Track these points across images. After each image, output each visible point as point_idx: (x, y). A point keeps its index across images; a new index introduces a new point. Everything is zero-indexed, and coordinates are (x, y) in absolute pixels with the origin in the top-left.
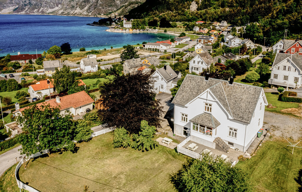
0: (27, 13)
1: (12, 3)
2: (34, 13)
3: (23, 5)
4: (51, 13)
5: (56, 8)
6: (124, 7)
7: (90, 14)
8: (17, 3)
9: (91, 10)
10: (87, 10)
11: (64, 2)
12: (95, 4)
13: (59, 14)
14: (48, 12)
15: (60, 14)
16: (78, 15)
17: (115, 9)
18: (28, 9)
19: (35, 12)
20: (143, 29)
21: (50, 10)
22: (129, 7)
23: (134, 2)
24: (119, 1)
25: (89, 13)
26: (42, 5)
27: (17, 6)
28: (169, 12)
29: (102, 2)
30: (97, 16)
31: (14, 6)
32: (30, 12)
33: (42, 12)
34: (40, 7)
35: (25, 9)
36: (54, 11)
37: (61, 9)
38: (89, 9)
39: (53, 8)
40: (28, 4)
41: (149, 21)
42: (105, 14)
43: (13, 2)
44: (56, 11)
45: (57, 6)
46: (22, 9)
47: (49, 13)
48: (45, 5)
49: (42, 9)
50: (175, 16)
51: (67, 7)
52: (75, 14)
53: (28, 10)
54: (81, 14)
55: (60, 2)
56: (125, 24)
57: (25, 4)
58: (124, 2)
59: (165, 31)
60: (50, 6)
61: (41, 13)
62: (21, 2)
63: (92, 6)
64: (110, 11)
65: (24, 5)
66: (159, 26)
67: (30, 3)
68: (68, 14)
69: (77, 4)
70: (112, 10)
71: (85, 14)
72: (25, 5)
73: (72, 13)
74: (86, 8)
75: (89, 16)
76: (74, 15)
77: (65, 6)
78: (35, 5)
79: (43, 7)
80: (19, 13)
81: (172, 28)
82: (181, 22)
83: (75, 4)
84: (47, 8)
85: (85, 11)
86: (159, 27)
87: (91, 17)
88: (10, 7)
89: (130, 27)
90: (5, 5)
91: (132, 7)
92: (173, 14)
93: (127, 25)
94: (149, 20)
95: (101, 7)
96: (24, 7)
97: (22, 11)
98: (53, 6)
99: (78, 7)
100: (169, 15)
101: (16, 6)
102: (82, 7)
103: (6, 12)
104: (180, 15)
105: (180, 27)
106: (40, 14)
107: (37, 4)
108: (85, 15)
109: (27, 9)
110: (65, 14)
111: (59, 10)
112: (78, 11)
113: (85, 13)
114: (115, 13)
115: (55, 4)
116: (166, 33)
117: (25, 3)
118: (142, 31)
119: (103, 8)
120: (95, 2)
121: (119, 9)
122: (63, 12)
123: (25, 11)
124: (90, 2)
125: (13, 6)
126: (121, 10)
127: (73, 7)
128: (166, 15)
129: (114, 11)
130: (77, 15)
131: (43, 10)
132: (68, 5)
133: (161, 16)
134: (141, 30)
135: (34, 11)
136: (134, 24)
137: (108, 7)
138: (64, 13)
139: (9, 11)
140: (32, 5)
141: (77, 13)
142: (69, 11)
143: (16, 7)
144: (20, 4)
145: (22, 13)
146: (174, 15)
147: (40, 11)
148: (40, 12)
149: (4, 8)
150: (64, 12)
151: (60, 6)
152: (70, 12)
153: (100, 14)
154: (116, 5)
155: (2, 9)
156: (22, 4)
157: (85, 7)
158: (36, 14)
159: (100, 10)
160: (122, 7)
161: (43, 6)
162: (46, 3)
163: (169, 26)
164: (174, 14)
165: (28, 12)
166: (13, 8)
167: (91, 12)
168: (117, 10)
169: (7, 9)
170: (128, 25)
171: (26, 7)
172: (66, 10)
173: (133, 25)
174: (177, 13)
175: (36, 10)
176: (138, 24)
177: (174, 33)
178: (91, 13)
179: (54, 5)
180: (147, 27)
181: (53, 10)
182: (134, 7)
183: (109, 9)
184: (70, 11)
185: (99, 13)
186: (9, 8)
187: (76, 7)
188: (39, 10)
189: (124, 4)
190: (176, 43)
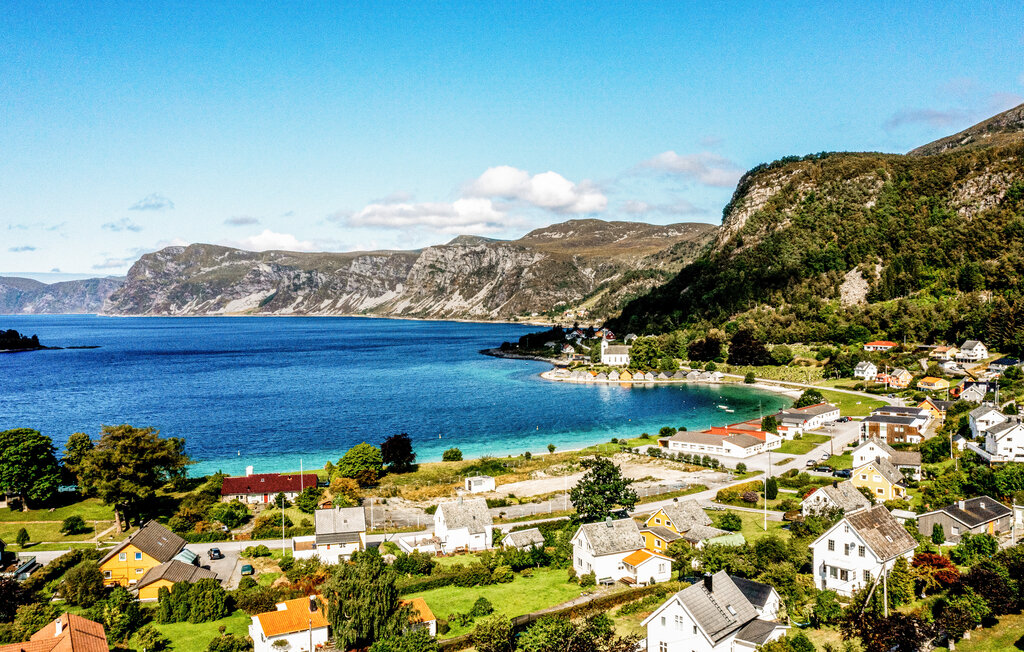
0: (301, 312)
1: (259, 282)
2: (319, 310)
3: (289, 286)
4: (371, 310)
5: (389, 295)
6: (607, 290)
7: (494, 313)
8: (272, 282)
9: (498, 300)
10: (485, 301)
11: (413, 275)
12: (513, 282)
13: (396, 315)
14: (362, 308)
15: (399, 315)
16: (454, 316)
17: (579, 295)
18: (305, 298)
19: (325, 309)
20: (670, 369)
21: (370, 302)
22: (625, 288)
23: (641, 271)
24: (589, 270)
25: (490, 309)
26: (345, 286)
27: (273, 291)
28: (763, 309)
29: (534, 274)
30: (516, 320)
31: (264, 289)
32: (308, 308)
33: (346, 308)
34: (341, 294)
35: (294, 299)
36: (382, 305)
37: (404, 297)
38: (492, 295)
39: (378, 294)
40: (304, 283)
41: (691, 342)
42: (543, 314)
43: (262, 279)
44: (386, 303)
45: (393, 288)
46: (287, 300)
47: (364, 312)
48: (355, 285)
49: (345, 297)
50: (787, 324)
51: (424, 291)
52: (447, 313)
53: (302, 303)
54: (464, 314)
55: (402, 275)
56: (608, 352)
57: (294, 285)
58: (609, 273)
59: (750, 379)
60: (369, 288)
61: (340, 312)
62: (286, 280)
63: (500, 285)
64: (561, 303)
65: (292, 287)
66: (726, 360)
67: (310, 280)
68: (425, 313)
69: (453, 282)
70: (566, 300)
71: (479, 312)
72: (297, 288)
73: (438, 309)
74: (482, 294)
75: (492, 319)
76: (443, 316)
77: (416, 289)
78: (326, 286)
79: (349, 293)
80: (277, 313)
81: (774, 368)
82: (807, 344)
83: (448, 281)
84: (362, 295)
85: (478, 303)
86: (728, 362)
87: (497, 322)
88: (251, 293)
89: (622, 364)
90: (238, 288)
91: (633, 288)
92: (777, 316)
93: (613, 356)
94: (691, 338)
95: (529, 291)
96: (293, 294)
97: (286, 306)
98: (380, 290)
99: (458, 291)
100: (763, 320)
101: (268, 290)
102: (469, 292)
103: (236, 310)
104: (802, 319)
105: (803, 363)
106: (339, 314)
107: (330, 283)
108: (479, 317)
109: (300, 299)
110: (414, 315)
111: (397, 301)
112: (456, 304)
113: (479, 310)
114: (576, 309)
115: (386, 283)
116: (752, 385)
117: (296, 281)
118: (664, 380)
119: (538, 294)
120: (513, 275)
121: (592, 295)
122: (410, 308)
123: (294, 305)
124: (496, 274)
125: (260, 291)
126: (597, 299)
127: (440, 292)
128: (751, 321)
129: (575, 301)
130: (453, 316)
131: (347, 301)
132: (425, 287)
133: (735, 325)
134: (662, 375)
135: (322, 306)
136: (638, 352)
137: (555, 290)
138: (413, 311)
139: (247, 308)
140: (317, 286)
141: (451, 311)
142: (428, 302)
143: (268, 294)
144: (282, 285)
145: (284, 311)
146: (782, 318)
147: (339, 305)
148: (340, 309)
149: (234, 298)
150: (413, 309)
151: (399, 287)
152: (431, 307)
153: (528, 315)
154: (581, 284)
155: (229, 301)
156: (287, 283)
157: (480, 289)
158: (325, 315)
159: (529, 300)
160: (602, 287)
161: (348, 288)
162: (358, 281)
163: (763, 359)
164: (783, 314)
165: (302, 308)
166: (260, 296)
167: (497, 306)
168: (584, 300)
169: (243, 300)
170: (618, 356)
171: (300, 293)
172: (418, 301)
173: (634, 357)
174: (791, 311)
175: (327, 302)
176: (651, 355)
177: (781, 385)
178: (498, 309)
179: (383, 284)
180: (683, 364)
181: (380, 300)
182: (641, 287)
183: (558, 294)
184: (433, 303)
185: (524, 311)
186: (247, 298)
187: (452, 292)
188: (335, 302)
189: (609, 279)
190: (784, 434)
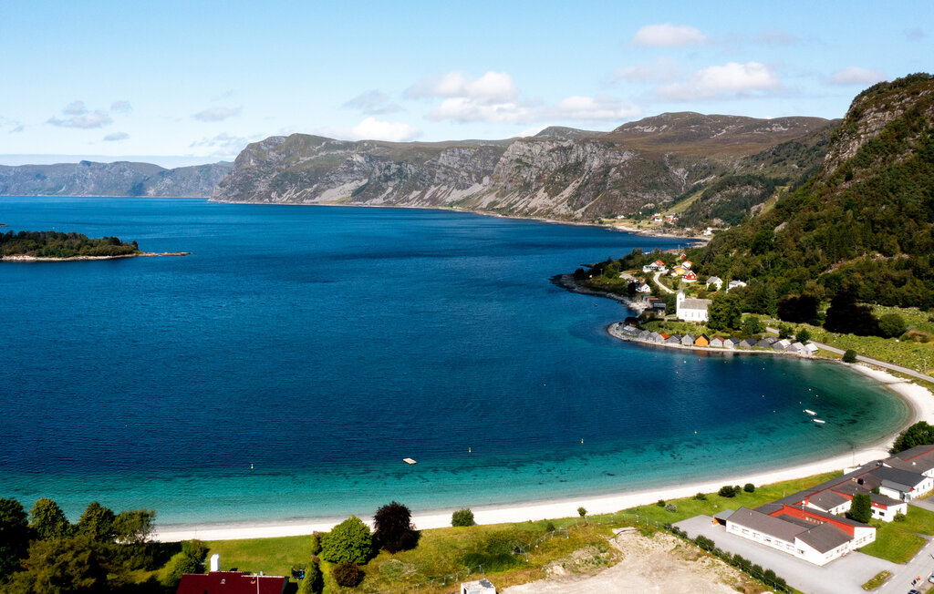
0: (390, 203)
1: (352, 172)
2: (408, 201)
3: (379, 177)
4: (458, 203)
5: (476, 188)
6: (700, 194)
7: (579, 213)
8: (364, 172)
9: (583, 200)
10: (571, 199)
11: (499, 169)
12: (600, 181)
13: (481, 209)
14: (449, 200)
15: (484, 210)
16: (539, 214)
17: (669, 197)
18: (395, 189)
19: (413, 201)
20: (754, 333)
21: (457, 195)
22: (719, 196)
23: (738, 178)
24: (682, 170)
25: (575, 209)
26: (433, 177)
27: (365, 181)
28: (873, 257)
29: (622, 174)
30: (601, 222)
31: (356, 179)
32: (397, 198)
33: (434, 200)
34: (429, 186)
35: (384, 190)
36: (468, 198)
37: (490, 192)
38: (577, 194)
39: (465, 187)
40: (394, 174)
41: (782, 298)
42: (629, 217)
43: (356, 169)
44: (472, 196)
45: (480, 181)
46: (378, 190)
47: (451, 205)
48: (443, 177)
49: (433, 189)
50: (899, 283)
51: (509, 186)
52: (532, 210)
53: (392, 193)
54: (548, 212)
55: (489, 168)
56: (684, 306)
57: (385, 175)
58: (703, 174)
59: (850, 357)
60: (456, 181)
61: (428, 204)
62: (377, 170)
63: (586, 184)
64: (649, 205)
65: (383, 178)
66: (823, 322)
67: (400, 171)
68: (509, 210)
69: (539, 178)
70: (655, 202)
71: (563, 211)
72: (388, 179)
73: (522, 206)
74: (568, 192)
75: (576, 220)
76: (527, 214)
77: (502, 184)
78: (415, 177)
79: (436, 185)
80: (368, 204)
81: (881, 340)
82: (924, 309)
83: (534, 177)
84: (449, 187)
85: (563, 201)
86: (825, 327)
87: (581, 224)
88: (345, 183)
89: (700, 320)
90: (333, 178)
91: (728, 196)
92: (889, 272)
93: (689, 311)
94: (782, 292)
95: (616, 192)
96: (384, 185)
97: (376, 197)
98: (467, 183)
99: (543, 189)
100: (871, 275)
101: (361, 180)
102: (554, 191)
103: (331, 199)
104: (921, 278)
105: (918, 338)
106: (426, 206)
107: (418, 174)
108: (563, 217)
109: (390, 190)
110: (499, 210)
111: (483, 195)
112: (541, 202)
113: (563, 209)
114: (665, 213)
115: (473, 176)
117: (387, 172)
118: (745, 348)
119: (626, 195)
120: (600, 174)
121: (683, 198)
122: (495, 203)
123: (384, 195)
124: (583, 172)
125: (353, 181)
126: (688, 203)
127: (526, 188)
128: (857, 275)
129: (664, 204)
130: (536, 215)
131: (435, 193)
132: (511, 181)
133: (836, 278)
134: (744, 343)
135: (411, 197)
136: (718, 311)
137: (644, 192)
138: (498, 207)
139: (340, 197)
140: (406, 177)
141: (536, 208)
142: (514, 197)
143: (361, 184)
144: (373, 176)
145: (374, 201)
146: (896, 275)
147: (427, 197)
148: (427, 201)
149: (329, 188)
150: (498, 204)
151: (486, 180)
152: (516, 202)
153: (613, 217)
154: (672, 185)
155: (324, 190)
156: (378, 174)
157: (566, 187)
158: (413, 206)
159: (615, 202)
160: (695, 190)
161: (436, 180)
162: (445, 173)
163: (868, 327)
164: (897, 269)
165: (392, 199)
166: (350, 186)
167: (583, 205)
168: (674, 203)
169: (337, 190)
170: (696, 311)
171: (390, 183)
172: (503, 196)
173: (713, 316)
174: (908, 265)
175: (416, 193)
176: (733, 314)
177: (890, 371)
178: (583, 209)
179: (470, 176)
180: (771, 325)
181: (466, 193)
182: (736, 195)
183: (647, 196)
184: (518, 198)
185: (609, 213)
186: (341, 187)
187: (537, 189)
188: (424, 193)
189: (702, 181)
190: (882, 514)
